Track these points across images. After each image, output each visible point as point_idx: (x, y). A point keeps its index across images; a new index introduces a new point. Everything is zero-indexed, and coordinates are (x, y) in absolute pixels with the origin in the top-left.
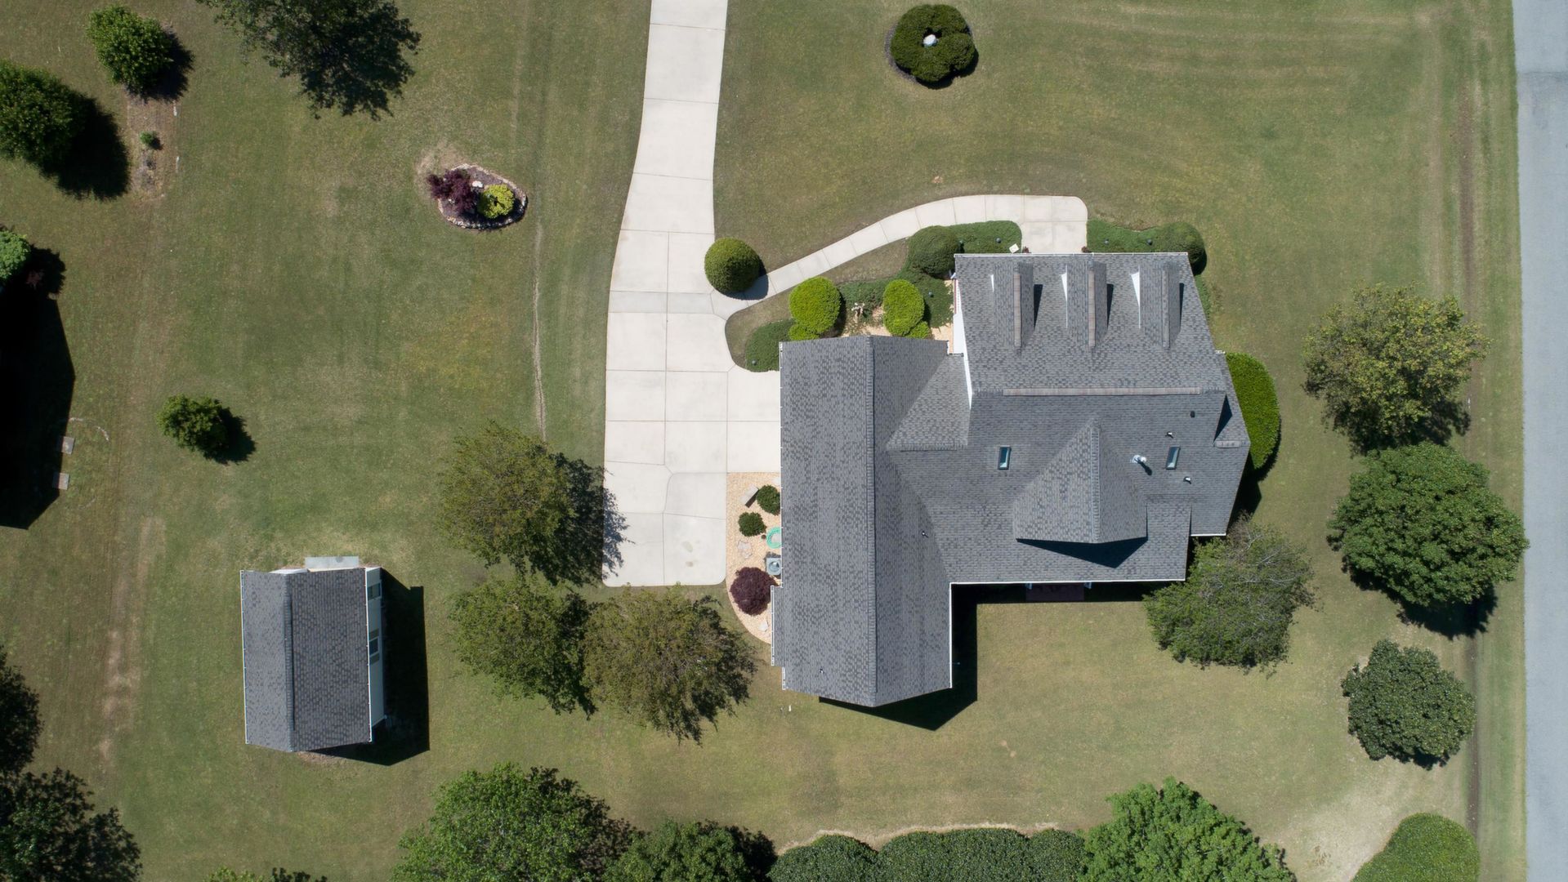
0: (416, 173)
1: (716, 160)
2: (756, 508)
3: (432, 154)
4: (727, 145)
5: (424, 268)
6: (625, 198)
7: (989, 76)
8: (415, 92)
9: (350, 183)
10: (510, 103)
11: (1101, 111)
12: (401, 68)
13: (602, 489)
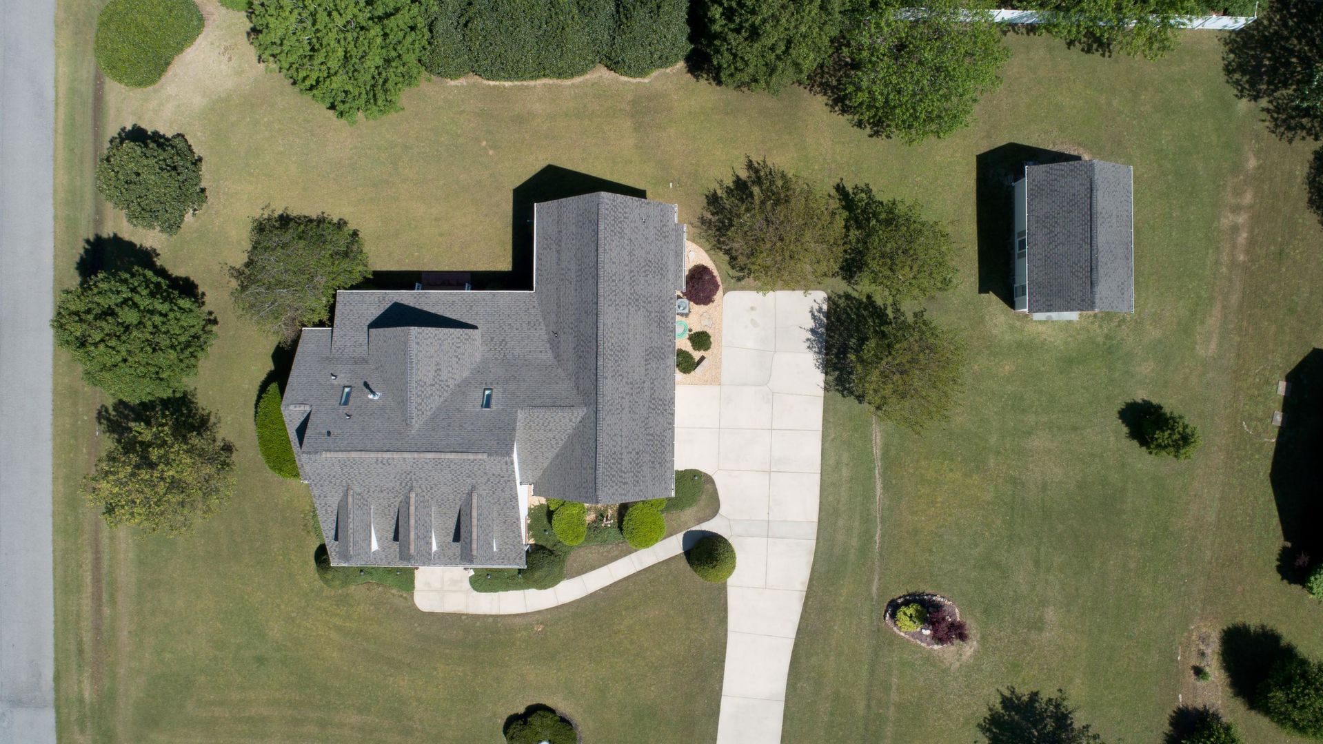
0: (978, 642)
1: (725, 648)
2: (696, 355)
3: (964, 658)
4: (715, 660)
5: (973, 562)
6: (802, 618)
7: (494, 715)
8: (977, 710)
9: (1033, 635)
10: (897, 699)
11: (402, 683)
12: (989, 730)
13: (826, 374)
